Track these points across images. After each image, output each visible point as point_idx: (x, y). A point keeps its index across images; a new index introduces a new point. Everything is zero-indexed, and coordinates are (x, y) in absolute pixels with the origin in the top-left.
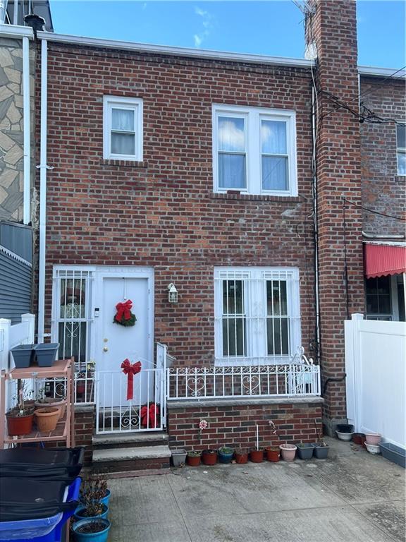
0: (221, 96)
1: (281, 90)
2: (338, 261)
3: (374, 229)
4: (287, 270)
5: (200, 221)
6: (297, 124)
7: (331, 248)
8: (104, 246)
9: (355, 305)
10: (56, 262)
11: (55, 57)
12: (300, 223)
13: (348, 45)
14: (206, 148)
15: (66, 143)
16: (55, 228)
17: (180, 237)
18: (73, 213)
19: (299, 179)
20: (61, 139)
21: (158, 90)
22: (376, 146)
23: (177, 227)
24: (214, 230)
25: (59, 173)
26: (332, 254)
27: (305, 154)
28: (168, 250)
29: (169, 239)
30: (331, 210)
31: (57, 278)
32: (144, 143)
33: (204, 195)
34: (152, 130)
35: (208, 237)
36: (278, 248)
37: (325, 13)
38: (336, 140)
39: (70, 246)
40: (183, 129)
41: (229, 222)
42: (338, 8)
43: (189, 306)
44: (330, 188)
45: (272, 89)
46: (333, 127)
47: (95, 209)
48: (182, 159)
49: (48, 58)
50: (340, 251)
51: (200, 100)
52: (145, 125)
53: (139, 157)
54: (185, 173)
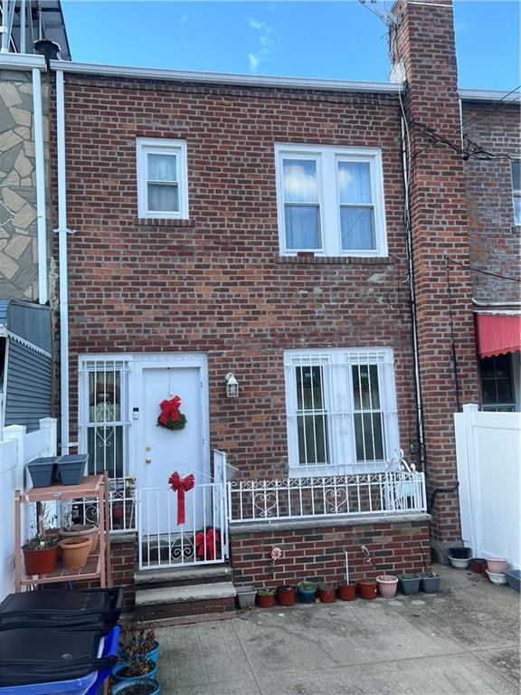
0: (285, 134)
1: (362, 122)
2: (442, 337)
3: (488, 295)
4: (377, 351)
5: (264, 292)
6: (384, 165)
7: (433, 321)
8: (143, 328)
9: (466, 393)
10: (82, 351)
11: (73, 92)
12: (392, 290)
13: (445, 63)
14: (269, 199)
15: (90, 199)
16: (80, 308)
17: (239, 313)
18: (102, 287)
19: (389, 235)
20: (84, 195)
21: (205, 128)
22: (486, 190)
23: (235, 301)
24: (283, 304)
25: (83, 237)
26: (434, 328)
27: (395, 203)
28: (224, 330)
29: (225, 316)
30: (431, 272)
31: (83, 372)
32: (190, 196)
33: (267, 259)
34: (199, 180)
35: (275, 313)
36: (365, 323)
37: (413, 24)
38: (434, 184)
39: (99, 329)
40: (237, 176)
41: (301, 292)
42: (431, 16)
43: (253, 401)
44: (429, 245)
45: (350, 122)
46: (430, 167)
47: (130, 281)
48: (239, 215)
49: (65, 94)
50: (445, 325)
51: (260, 139)
52: (190, 173)
53: (183, 213)
54: (243, 232)
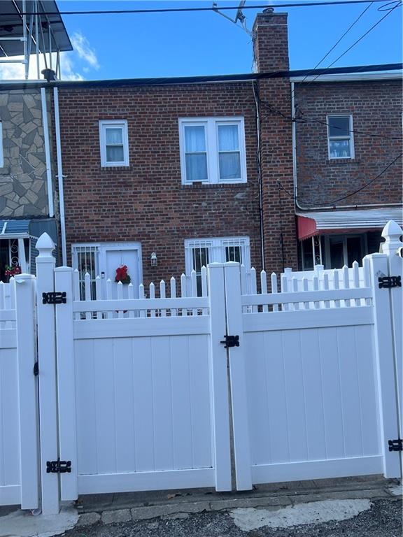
0: (185, 112)
1: (232, 101)
2: (275, 230)
3: (310, 203)
4: (240, 239)
5: (173, 206)
6: (245, 127)
7: (270, 221)
8: (105, 229)
9: (289, 262)
10: (73, 242)
11: (64, 97)
12: (249, 202)
13: (281, 62)
14: (175, 152)
15: (75, 157)
16: (71, 218)
17: (159, 219)
18: (83, 207)
19: (247, 169)
20: (71, 155)
21: (138, 112)
22: (310, 138)
23: (156, 212)
24: (184, 212)
25: (71, 179)
26: (271, 225)
27: (252, 150)
28: (150, 229)
29: (150, 221)
30: (269, 192)
31: (75, 253)
32: (130, 153)
33: (174, 187)
34: (134, 143)
35: (179, 218)
36: (232, 223)
37: (261, 39)
38: (272, 138)
39: (82, 230)
40: (157, 139)
41: (195, 205)
42: (273, 33)
43: (167, 268)
44: (268, 176)
45: (225, 101)
46: (270, 128)
47: (97, 203)
48: (158, 162)
49: (59, 98)
50: (277, 222)
51: (169, 116)
52: (129, 139)
53: (126, 163)
54: (160, 172)
